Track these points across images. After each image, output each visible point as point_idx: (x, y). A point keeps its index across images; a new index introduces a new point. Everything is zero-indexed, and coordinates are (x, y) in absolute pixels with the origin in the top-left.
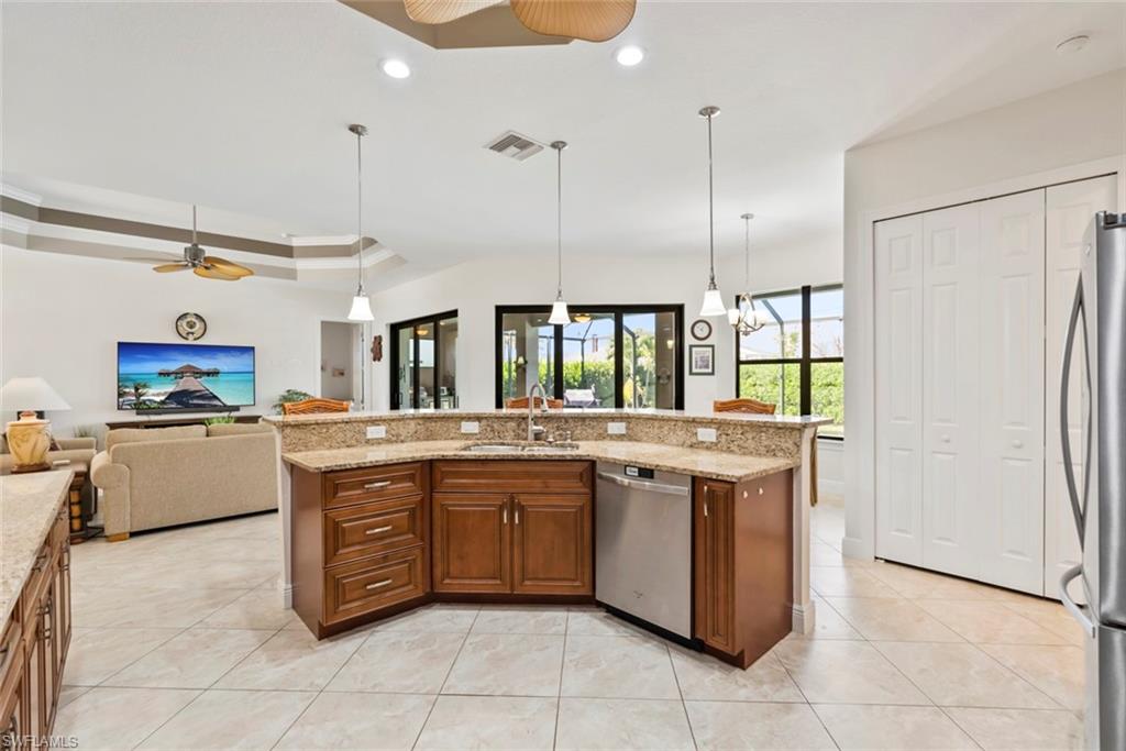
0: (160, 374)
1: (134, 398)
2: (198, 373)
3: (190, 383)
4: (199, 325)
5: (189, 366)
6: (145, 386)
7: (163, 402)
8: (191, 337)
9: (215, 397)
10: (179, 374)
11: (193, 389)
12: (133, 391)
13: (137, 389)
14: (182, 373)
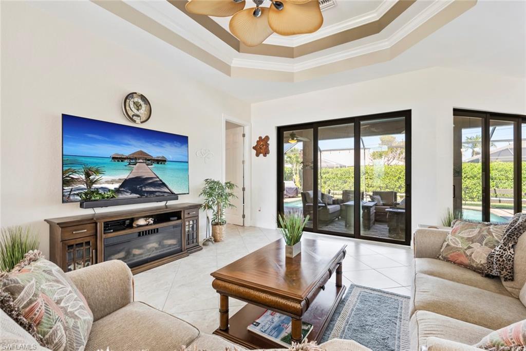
0: (114, 158)
1: (84, 186)
2: (150, 160)
3: (143, 170)
4: (144, 107)
5: (142, 153)
6: (97, 172)
7: (117, 191)
8: (138, 120)
9: (164, 185)
10: (133, 160)
11: (146, 176)
12: (83, 177)
13: (88, 175)
14: (136, 159)
